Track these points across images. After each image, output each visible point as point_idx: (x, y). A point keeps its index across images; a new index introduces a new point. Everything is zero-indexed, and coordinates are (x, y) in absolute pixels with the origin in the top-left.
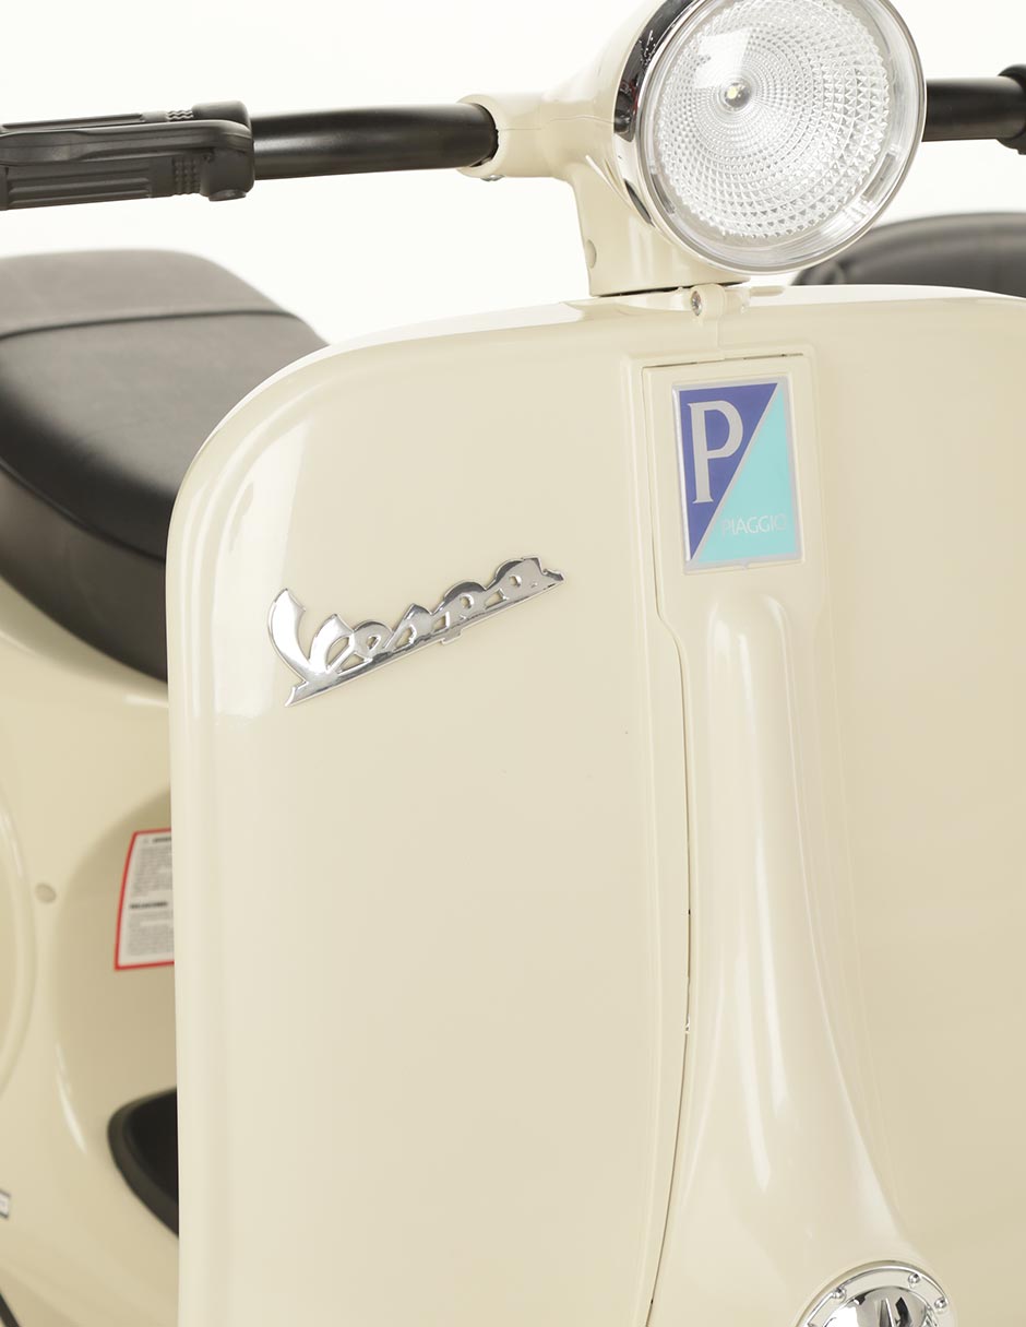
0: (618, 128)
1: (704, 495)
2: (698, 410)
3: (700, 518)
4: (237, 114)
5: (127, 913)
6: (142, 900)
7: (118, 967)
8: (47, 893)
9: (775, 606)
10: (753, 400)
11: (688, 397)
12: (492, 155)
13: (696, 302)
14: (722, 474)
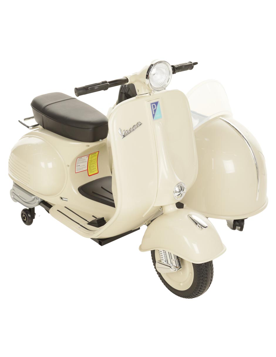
0: (146, 78)
1: (154, 113)
2: (152, 105)
3: (154, 115)
4: (106, 82)
5: (76, 167)
6: (77, 165)
7: (76, 173)
8: (68, 166)
9: (160, 123)
10: (157, 103)
11: (151, 104)
12: (128, 82)
13: (150, 94)
14: (155, 111)
